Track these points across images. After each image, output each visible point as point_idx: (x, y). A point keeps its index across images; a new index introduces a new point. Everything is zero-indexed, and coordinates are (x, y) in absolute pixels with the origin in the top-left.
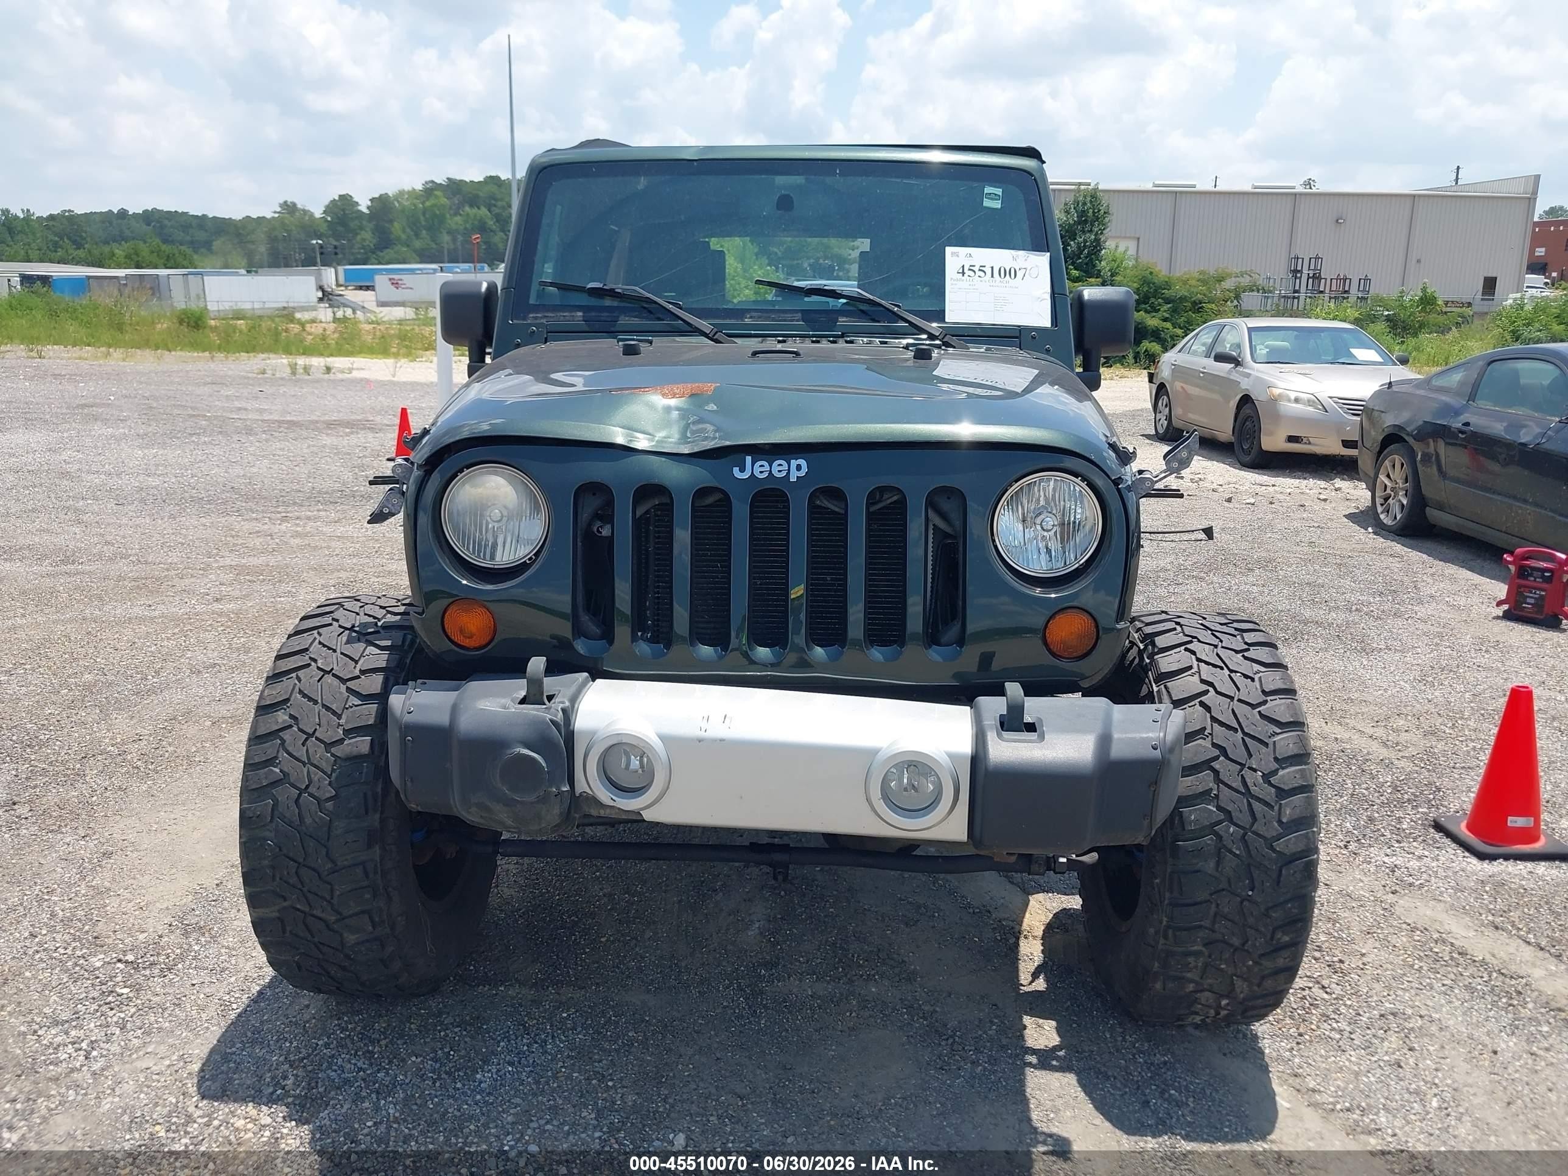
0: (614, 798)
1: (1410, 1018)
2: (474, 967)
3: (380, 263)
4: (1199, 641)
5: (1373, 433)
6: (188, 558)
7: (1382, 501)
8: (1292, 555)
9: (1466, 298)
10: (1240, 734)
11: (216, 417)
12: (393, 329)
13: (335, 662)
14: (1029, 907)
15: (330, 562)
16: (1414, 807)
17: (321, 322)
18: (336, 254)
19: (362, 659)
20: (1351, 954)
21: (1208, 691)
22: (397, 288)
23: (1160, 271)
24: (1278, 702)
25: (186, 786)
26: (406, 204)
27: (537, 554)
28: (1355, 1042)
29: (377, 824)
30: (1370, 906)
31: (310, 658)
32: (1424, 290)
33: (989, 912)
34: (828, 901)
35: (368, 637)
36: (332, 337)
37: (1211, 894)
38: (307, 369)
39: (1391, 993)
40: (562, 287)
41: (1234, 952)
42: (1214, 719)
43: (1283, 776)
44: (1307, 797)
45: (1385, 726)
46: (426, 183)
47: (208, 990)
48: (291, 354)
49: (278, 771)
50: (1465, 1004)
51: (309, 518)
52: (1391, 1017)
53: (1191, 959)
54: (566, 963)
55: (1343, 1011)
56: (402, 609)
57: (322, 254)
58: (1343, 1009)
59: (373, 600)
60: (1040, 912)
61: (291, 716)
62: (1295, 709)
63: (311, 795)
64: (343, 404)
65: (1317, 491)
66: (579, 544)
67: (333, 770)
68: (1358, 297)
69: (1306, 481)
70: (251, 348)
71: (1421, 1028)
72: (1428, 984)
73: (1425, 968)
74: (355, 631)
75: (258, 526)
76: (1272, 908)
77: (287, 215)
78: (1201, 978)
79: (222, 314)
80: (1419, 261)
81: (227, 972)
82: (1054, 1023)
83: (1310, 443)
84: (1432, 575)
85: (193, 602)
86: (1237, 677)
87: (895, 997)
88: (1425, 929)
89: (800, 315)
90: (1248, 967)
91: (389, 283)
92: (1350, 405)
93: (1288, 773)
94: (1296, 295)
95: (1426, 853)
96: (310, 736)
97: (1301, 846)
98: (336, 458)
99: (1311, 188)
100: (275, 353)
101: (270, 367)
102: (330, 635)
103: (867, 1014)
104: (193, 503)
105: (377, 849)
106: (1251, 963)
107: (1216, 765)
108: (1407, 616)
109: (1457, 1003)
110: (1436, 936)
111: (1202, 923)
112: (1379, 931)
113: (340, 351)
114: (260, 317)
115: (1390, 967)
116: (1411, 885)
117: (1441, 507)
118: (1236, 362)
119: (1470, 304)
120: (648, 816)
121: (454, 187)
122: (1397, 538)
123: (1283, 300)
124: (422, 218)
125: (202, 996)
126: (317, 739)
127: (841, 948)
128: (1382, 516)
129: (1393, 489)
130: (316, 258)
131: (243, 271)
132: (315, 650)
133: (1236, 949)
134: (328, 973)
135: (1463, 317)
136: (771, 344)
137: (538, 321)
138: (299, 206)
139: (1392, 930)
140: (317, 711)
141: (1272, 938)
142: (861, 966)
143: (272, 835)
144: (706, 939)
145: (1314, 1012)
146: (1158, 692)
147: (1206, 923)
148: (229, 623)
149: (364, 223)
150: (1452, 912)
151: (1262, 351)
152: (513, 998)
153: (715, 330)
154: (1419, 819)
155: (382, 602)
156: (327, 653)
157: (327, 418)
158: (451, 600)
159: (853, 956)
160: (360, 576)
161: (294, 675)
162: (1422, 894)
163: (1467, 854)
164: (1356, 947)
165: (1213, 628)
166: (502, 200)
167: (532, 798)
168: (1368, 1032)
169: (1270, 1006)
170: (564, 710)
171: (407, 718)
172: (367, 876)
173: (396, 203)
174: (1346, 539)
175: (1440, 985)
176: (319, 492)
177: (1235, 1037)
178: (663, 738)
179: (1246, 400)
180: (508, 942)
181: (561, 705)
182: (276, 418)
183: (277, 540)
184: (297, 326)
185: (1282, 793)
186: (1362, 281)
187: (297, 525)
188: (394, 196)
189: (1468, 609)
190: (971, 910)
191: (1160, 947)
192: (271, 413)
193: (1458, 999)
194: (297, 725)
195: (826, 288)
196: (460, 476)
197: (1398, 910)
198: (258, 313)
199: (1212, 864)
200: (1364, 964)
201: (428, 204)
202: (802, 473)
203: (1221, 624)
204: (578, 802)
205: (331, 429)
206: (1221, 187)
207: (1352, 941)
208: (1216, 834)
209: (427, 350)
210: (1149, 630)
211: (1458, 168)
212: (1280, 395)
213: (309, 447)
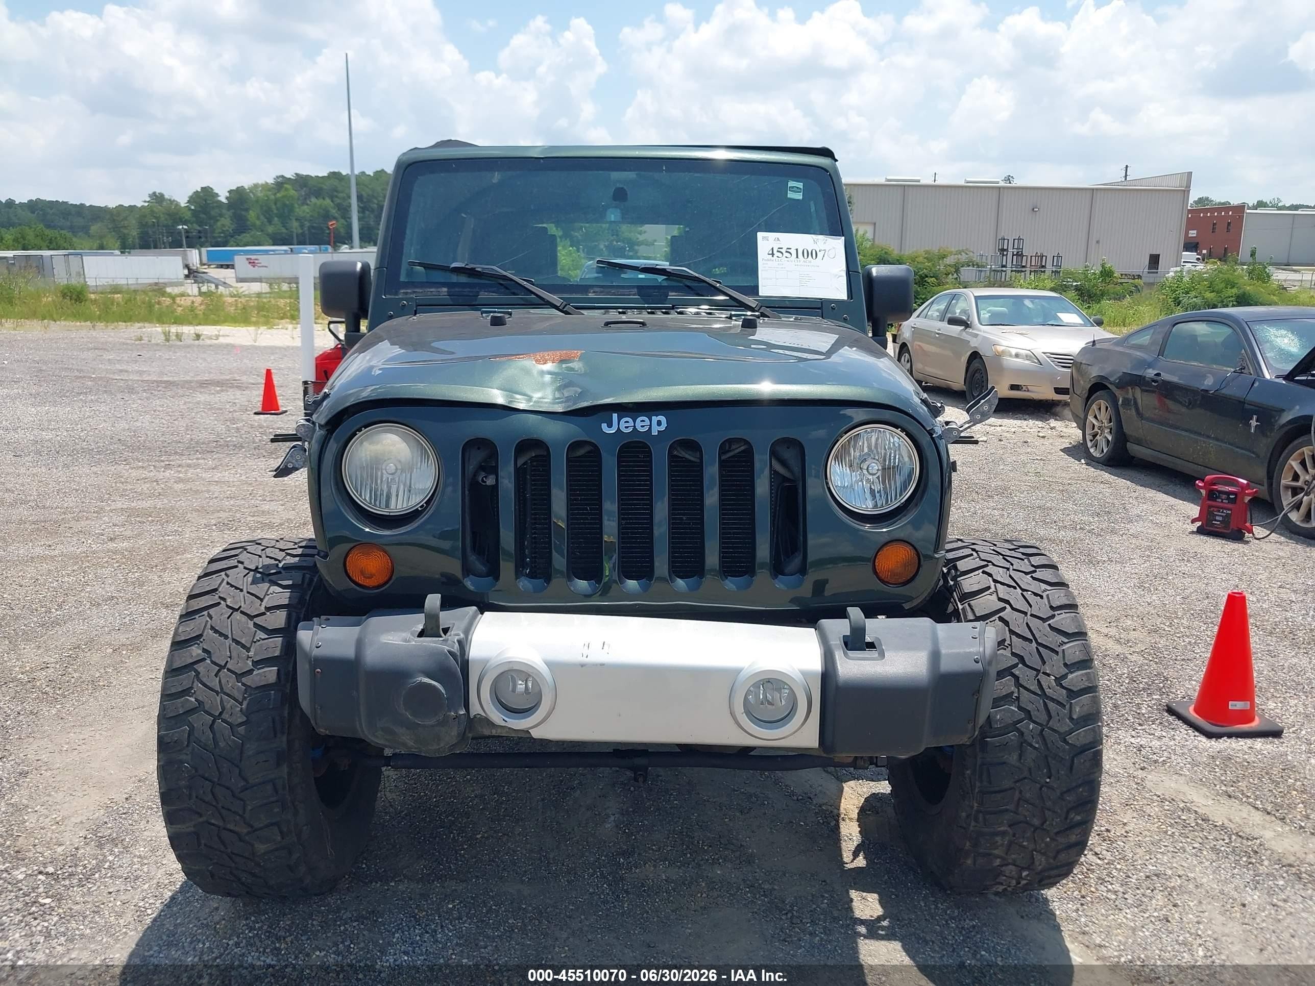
0: (506, 719)
1: (1170, 878)
2: (366, 864)
3: (238, 245)
4: (994, 565)
5: (1082, 382)
6: (83, 502)
7: (1091, 438)
8: (1023, 484)
9: (1136, 271)
10: (1034, 644)
11: (101, 378)
12: (253, 301)
13: (243, 600)
14: (844, 794)
15: (211, 504)
16: (1149, 695)
17: (190, 296)
18: (200, 237)
19: (267, 597)
20: (1115, 824)
21: (1005, 608)
22: (254, 266)
23: (893, 250)
24: (1063, 616)
25: (92, 708)
26: (259, 195)
27: (428, 502)
28: (1128, 901)
29: (284, 745)
30: (1125, 781)
31: (220, 597)
32: (1103, 266)
33: (810, 798)
34: (672, 794)
35: (270, 577)
36: (199, 308)
37: (1016, 782)
38: (179, 337)
39: (1152, 856)
40: (427, 267)
41: (1034, 831)
42: (1012, 632)
43: (1072, 679)
44: (1093, 696)
45: (1116, 626)
46: (277, 177)
47: (123, 897)
48: (164, 323)
49: (193, 700)
50: (1214, 864)
51: (189, 466)
52: (1155, 878)
53: (998, 839)
54: (447, 858)
55: (1115, 874)
56: (299, 551)
57: (187, 237)
58: (1114, 872)
59: (273, 543)
60: (853, 797)
61: (204, 650)
62: (1079, 622)
63: (224, 721)
64: (212, 366)
65: (1036, 430)
66: (467, 492)
67: (245, 698)
68: (1053, 272)
69: (1026, 422)
70: (127, 317)
71: (1180, 887)
72: (1181, 848)
73: (1177, 834)
74: (259, 573)
75: (145, 473)
76: (1065, 792)
77: (155, 204)
78: (1007, 854)
79: (99, 289)
80: (1098, 242)
81: (141, 880)
82: (876, 896)
83: (1028, 391)
84: (1136, 498)
85: (89, 541)
86: (1028, 595)
87: (738, 878)
88: (1173, 800)
89: (636, 290)
90: (1046, 844)
91: (247, 262)
92: (1062, 359)
93: (1076, 676)
94: (1004, 269)
95: (1164, 734)
96: (221, 667)
97: (1089, 739)
98: (209, 413)
99: (1010, 183)
100: (150, 323)
101: (146, 335)
102: (237, 576)
103: (715, 894)
104: (84, 454)
105: (285, 769)
106: (1048, 839)
107: (1016, 671)
108: (1121, 533)
109: (1207, 864)
110: (1182, 805)
111: (1008, 807)
112: (1136, 803)
113: (207, 320)
114: (135, 291)
115: (1148, 834)
116: (1156, 761)
117: (1139, 442)
118: (966, 324)
119: (1139, 277)
120: (536, 734)
121: (302, 181)
122: (1105, 467)
123: (993, 273)
124: (274, 207)
125: (119, 903)
126: (229, 670)
127: (688, 836)
128: (1092, 450)
129: (1100, 428)
130: (182, 240)
131: (117, 252)
132: (224, 590)
133: (1036, 829)
134: (239, 880)
135: (1136, 287)
136: (613, 315)
137: (408, 296)
138: (166, 197)
139: (1145, 802)
140: (228, 645)
141: (1066, 818)
142: (706, 851)
143: (189, 757)
144: (569, 833)
145: (1091, 876)
146: (963, 609)
147: (1011, 807)
148: (124, 560)
149: (224, 211)
150: (1193, 784)
151: (985, 315)
152: (403, 892)
153: (565, 303)
154: (1154, 704)
155: (281, 545)
156: (236, 593)
157: (199, 378)
158: (352, 545)
159: (698, 843)
160: (238, 515)
161: (205, 613)
162: (1166, 770)
163: (1197, 734)
164: (1118, 818)
165: (1004, 553)
166: (342, 192)
167: (432, 722)
168: (1138, 892)
169: (1062, 875)
170: (459, 642)
171: (316, 652)
172: (277, 793)
173: (251, 194)
174: (1065, 469)
175: (1191, 848)
176: (197, 443)
177: (1029, 901)
178: (549, 664)
179: (975, 356)
180: (394, 841)
181: (457, 638)
182: (155, 379)
183: (163, 486)
184: (168, 299)
185: (1072, 694)
186: (1055, 258)
187: (180, 472)
188: (249, 189)
189: (1168, 526)
190: (795, 798)
191: (971, 828)
192: (149, 374)
193: (1207, 860)
194: (210, 657)
195: (658, 267)
196: (359, 434)
197: (1148, 784)
198: (133, 288)
199: (1015, 756)
200: (1126, 832)
201: (279, 195)
202: (662, 428)
203: (1010, 550)
204: (473, 723)
205: (203, 387)
206: (940, 182)
207: (1114, 813)
208: (1018, 730)
209: (282, 318)
210: (950, 556)
211: (1127, 166)
212: (1003, 351)
213: (185, 403)
